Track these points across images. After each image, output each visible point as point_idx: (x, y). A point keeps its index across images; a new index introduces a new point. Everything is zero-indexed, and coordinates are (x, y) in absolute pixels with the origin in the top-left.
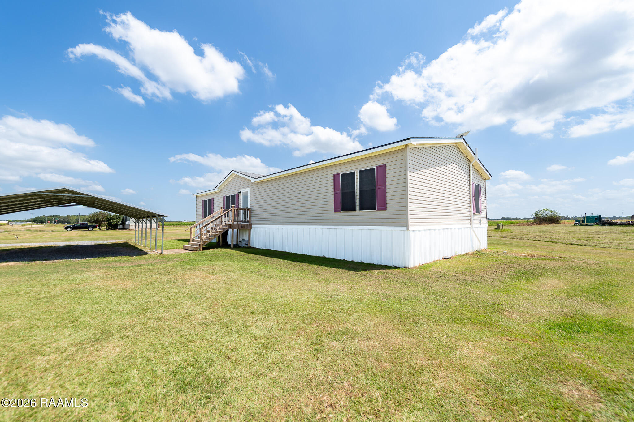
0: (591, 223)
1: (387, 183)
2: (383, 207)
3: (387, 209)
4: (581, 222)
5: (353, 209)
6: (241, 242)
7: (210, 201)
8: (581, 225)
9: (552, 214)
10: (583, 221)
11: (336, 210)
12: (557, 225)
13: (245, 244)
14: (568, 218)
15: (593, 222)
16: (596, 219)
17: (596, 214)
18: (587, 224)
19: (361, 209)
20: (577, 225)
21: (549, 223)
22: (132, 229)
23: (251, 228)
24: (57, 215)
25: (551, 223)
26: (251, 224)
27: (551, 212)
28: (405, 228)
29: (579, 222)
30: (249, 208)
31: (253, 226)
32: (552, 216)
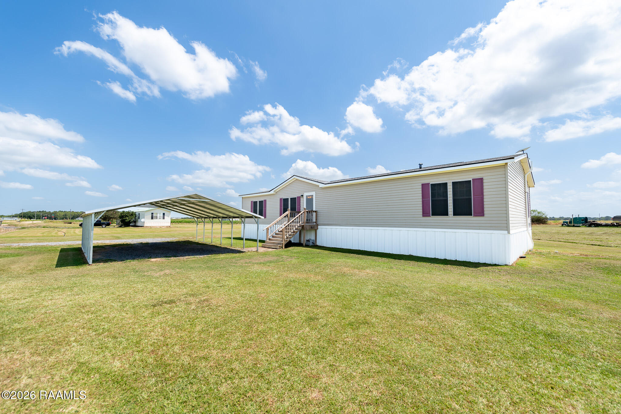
0: (577, 224)
1: (485, 194)
2: (481, 213)
3: (485, 215)
4: (568, 223)
5: (446, 214)
6: (309, 241)
7: (261, 202)
8: (568, 226)
9: (540, 215)
10: (570, 222)
11: (425, 214)
12: (544, 225)
13: (312, 243)
14: (553, 219)
15: (580, 223)
16: (582, 220)
17: (582, 215)
18: (574, 225)
19: (455, 214)
20: (565, 226)
21: (537, 224)
22: (146, 227)
23: (318, 229)
24: (43, 211)
25: (539, 224)
26: (318, 225)
27: (539, 213)
28: (506, 232)
29: (567, 222)
30: (314, 210)
31: (319, 227)
32: (539, 217)
